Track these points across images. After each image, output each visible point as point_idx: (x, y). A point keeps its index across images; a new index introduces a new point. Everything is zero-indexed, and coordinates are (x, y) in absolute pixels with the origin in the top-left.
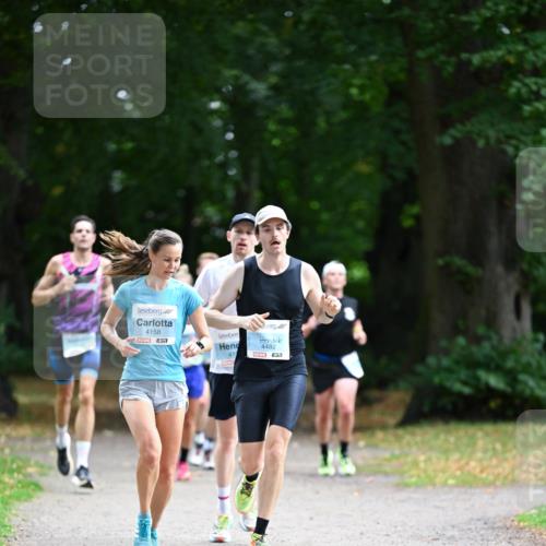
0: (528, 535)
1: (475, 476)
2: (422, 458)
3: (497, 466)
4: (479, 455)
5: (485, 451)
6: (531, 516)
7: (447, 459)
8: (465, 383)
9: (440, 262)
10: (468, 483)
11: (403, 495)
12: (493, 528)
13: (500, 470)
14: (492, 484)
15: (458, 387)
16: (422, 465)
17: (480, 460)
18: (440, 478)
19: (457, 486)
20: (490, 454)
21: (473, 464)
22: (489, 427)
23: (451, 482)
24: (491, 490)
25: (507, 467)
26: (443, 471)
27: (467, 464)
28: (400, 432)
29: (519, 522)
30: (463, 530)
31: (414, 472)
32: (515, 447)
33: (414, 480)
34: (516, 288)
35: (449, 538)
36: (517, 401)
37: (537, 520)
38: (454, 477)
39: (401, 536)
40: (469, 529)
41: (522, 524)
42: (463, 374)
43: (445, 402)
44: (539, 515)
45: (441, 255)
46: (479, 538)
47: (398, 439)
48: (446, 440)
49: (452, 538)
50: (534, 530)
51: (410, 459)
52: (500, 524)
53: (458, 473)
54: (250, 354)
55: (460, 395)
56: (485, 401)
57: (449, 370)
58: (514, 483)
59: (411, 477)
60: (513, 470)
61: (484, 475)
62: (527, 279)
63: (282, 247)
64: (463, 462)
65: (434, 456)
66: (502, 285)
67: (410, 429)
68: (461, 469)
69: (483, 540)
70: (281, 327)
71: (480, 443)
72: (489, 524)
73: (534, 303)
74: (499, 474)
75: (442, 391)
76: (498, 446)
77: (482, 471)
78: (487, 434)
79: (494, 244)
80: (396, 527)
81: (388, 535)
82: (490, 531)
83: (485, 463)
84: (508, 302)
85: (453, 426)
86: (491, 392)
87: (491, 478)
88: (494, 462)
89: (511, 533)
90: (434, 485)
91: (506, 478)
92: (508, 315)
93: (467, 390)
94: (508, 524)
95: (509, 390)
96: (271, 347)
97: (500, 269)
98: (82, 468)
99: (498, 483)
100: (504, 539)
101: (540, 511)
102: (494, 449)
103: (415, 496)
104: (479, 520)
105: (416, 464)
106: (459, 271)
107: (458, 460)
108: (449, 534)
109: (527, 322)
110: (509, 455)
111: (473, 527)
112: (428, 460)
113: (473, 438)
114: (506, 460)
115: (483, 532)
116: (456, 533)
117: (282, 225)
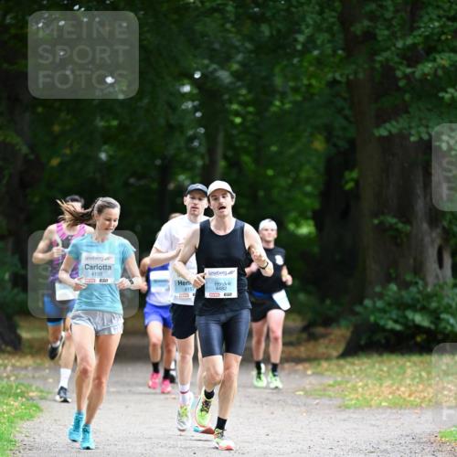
0: (449, 448)
1: (405, 399)
2: (360, 384)
3: (422, 391)
4: (408, 381)
5: (413, 378)
6: (451, 432)
7: (381, 385)
8: (396, 321)
9: (376, 221)
10: (398, 405)
11: (344, 415)
12: (420, 443)
13: (426, 394)
14: (419, 406)
15: (390, 325)
16: (360, 390)
17: (409, 386)
18: (375, 401)
19: (389, 407)
20: (417, 380)
21: (403, 389)
22: (415, 358)
23: (384, 404)
24: (418, 411)
25: (431, 391)
26: (378, 395)
27: (398, 389)
28: (342, 362)
29: (442, 437)
30: (394, 445)
31: (353, 396)
33: (353, 402)
34: (438, 242)
35: (382, 451)
38: (386, 399)
39: (342, 450)
40: (400, 444)
41: (444, 439)
42: (394, 314)
43: (379, 337)
45: (376, 215)
46: (408, 452)
47: (341, 368)
48: (380, 369)
49: (385, 451)
50: (453, 445)
51: (350, 385)
52: (425, 440)
53: (390, 397)
54: (207, 295)
55: (392, 331)
56: (413, 337)
57: (383, 311)
59: (351, 400)
61: (412, 398)
62: (448, 234)
64: (394, 388)
65: (370, 382)
66: (427, 239)
67: (350, 360)
68: (392, 393)
69: (411, 453)
70: (231, 273)
71: (409, 371)
72: (416, 439)
74: (425, 398)
75: (377, 328)
76: (424, 374)
77: (410, 396)
78: (415, 364)
79: (420, 206)
80: (338, 442)
81: (331, 449)
82: (417, 445)
83: (413, 388)
84: (432, 253)
85: (385, 357)
86: (418, 329)
87: (418, 401)
88: (421, 387)
89: (434, 447)
90: (370, 407)
91: (430, 400)
92: (432, 265)
93: (398, 327)
94: (432, 439)
95: (432, 327)
96: (223, 289)
97: (425, 226)
98: (62, 388)
99: (424, 405)
100: (429, 452)
102: (420, 376)
104: (408, 436)
105: (355, 389)
106: (391, 227)
107: (391, 386)
108: (383, 447)
109: (448, 270)
110: (432, 382)
111: (403, 442)
112: (365, 386)
113: (403, 367)
114: (430, 385)
115: (410, 446)
116: (389, 447)
117: (225, 194)
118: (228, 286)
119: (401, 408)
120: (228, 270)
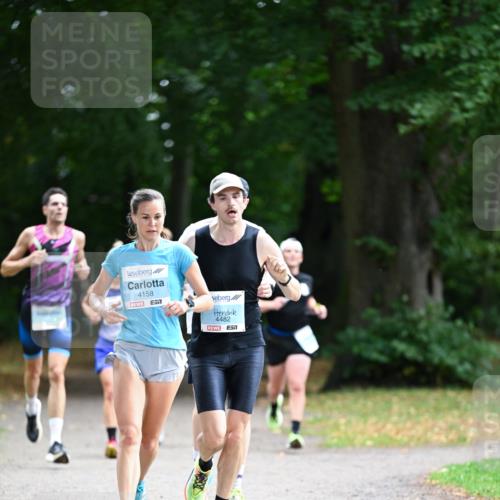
0: (439, 492)
1: (391, 439)
2: (342, 421)
3: (411, 429)
4: (395, 418)
5: (400, 415)
6: (442, 474)
7: (365, 422)
8: (382, 352)
9: (358, 242)
10: (385, 444)
11: (325, 456)
12: (408, 485)
13: (413, 432)
14: (406, 445)
15: (375, 356)
16: (343, 428)
17: (395, 423)
18: (359, 439)
19: (374, 446)
20: (404, 417)
21: (389, 426)
22: (404, 393)
23: (369, 443)
24: (405, 450)
25: (420, 430)
26: (362, 433)
27: (384, 426)
28: (323, 397)
29: (431, 480)
30: (379, 487)
31: (335, 434)
32: (427, 411)
33: (335, 441)
34: (428, 266)
35: (367, 495)
36: (429, 369)
37: (448, 478)
38: (371, 438)
39: (323, 493)
40: (386, 486)
41: (434, 482)
42: (380, 344)
43: (364, 370)
44: (449, 473)
45: (358, 235)
46: (395, 495)
47: (321, 403)
48: (364, 405)
49: (370, 494)
50: (444, 487)
51: (331, 422)
52: (413, 482)
53: (376, 435)
54: (204, 328)
55: (376, 363)
56: (400, 369)
57: (368, 341)
58: (427, 444)
59: (333, 438)
60: (426, 432)
61: (399, 437)
62: (438, 257)
63: (238, 216)
64: (380, 425)
65: (354, 419)
66: (416, 263)
67: (332, 394)
68: (378, 431)
69: (398, 496)
70: (236, 297)
71: (396, 407)
72: (404, 482)
73: (445, 279)
74: (413, 437)
75: (360, 360)
76: (412, 411)
77: (397, 433)
78: (402, 399)
79: (408, 225)
80: (319, 484)
81: (311, 492)
82: (404, 488)
83: (401, 426)
84: (421, 279)
85: (371, 391)
86: (404, 361)
87: (406, 439)
88: (409, 424)
89: (424, 490)
90: (353, 445)
91: (419, 439)
92: (421, 290)
93: (383, 359)
94: (421, 482)
95: (420, 358)
96: (225, 320)
97: (413, 249)
98: (56, 443)
99: (412, 444)
100: (418, 495)
101: (451, 471)
102: (409, 413)
103: (337, 456)
104: (394, 478)
105: (336, 426)
106: (377, 250)
107: (376, 423)
108: (368, 490)
109: (438, 297)
110: (422, 419)
111: (388, 484)
112: (348, 423)
113: (389, 402)
114: (419, 423)
115: (398, 489)
116: (373, 490)
117: (238, 193)
118: (231, 316)
119: (387, 446)
120: (232, 293)
